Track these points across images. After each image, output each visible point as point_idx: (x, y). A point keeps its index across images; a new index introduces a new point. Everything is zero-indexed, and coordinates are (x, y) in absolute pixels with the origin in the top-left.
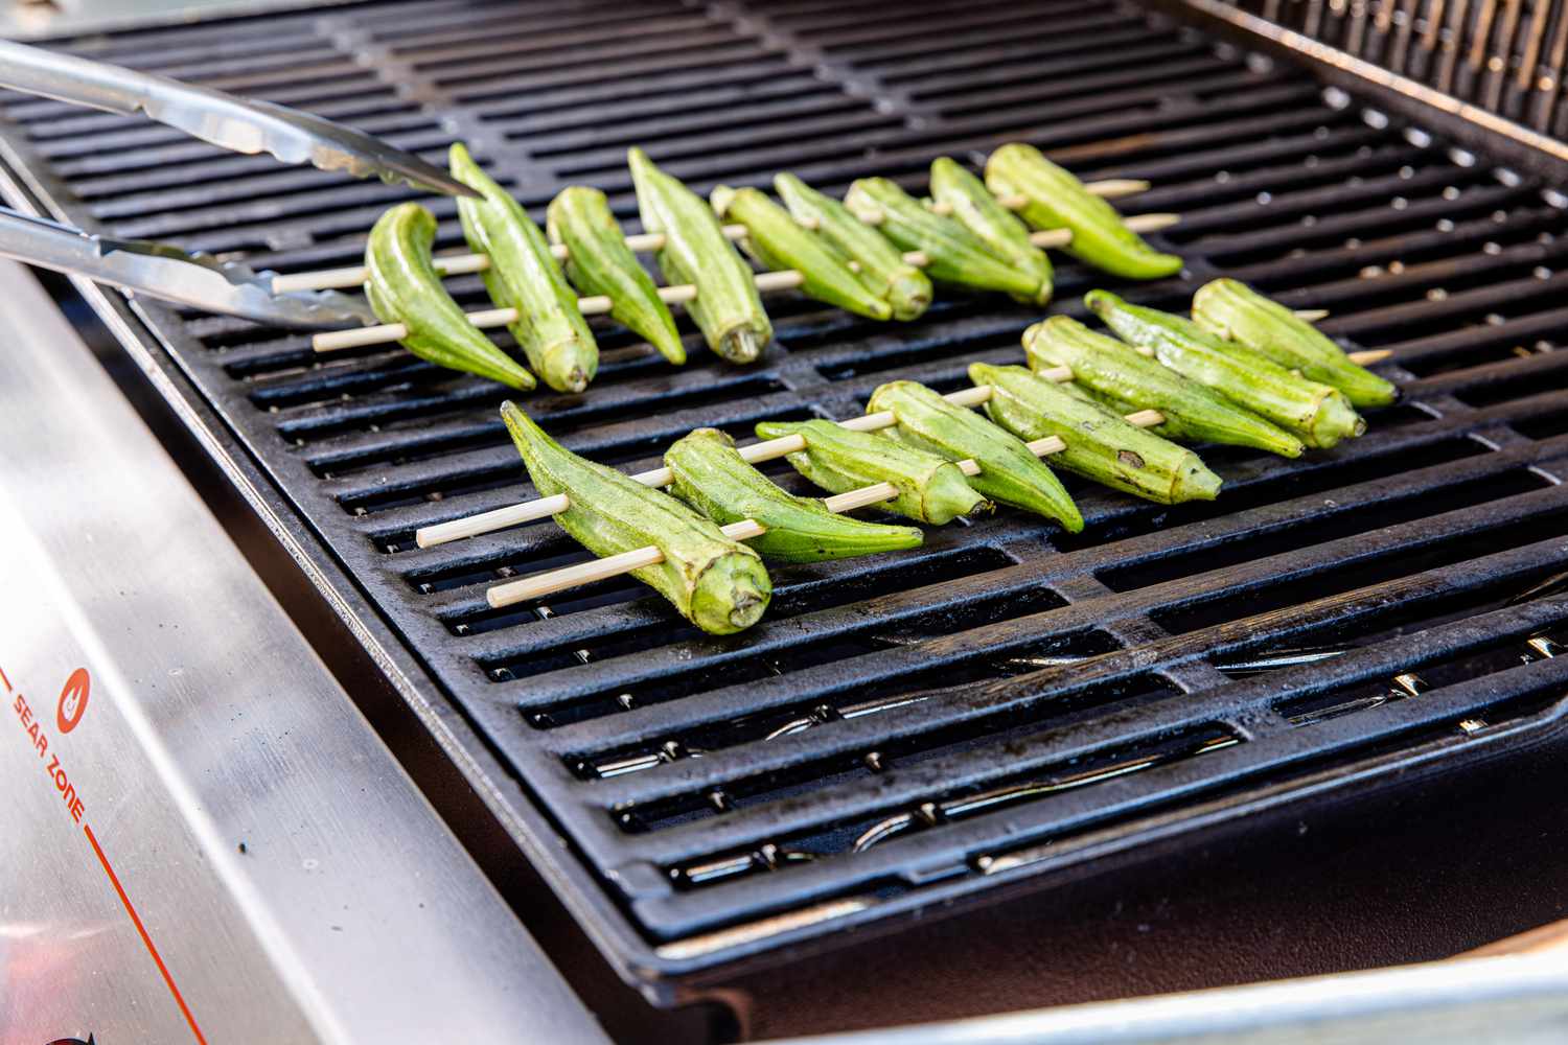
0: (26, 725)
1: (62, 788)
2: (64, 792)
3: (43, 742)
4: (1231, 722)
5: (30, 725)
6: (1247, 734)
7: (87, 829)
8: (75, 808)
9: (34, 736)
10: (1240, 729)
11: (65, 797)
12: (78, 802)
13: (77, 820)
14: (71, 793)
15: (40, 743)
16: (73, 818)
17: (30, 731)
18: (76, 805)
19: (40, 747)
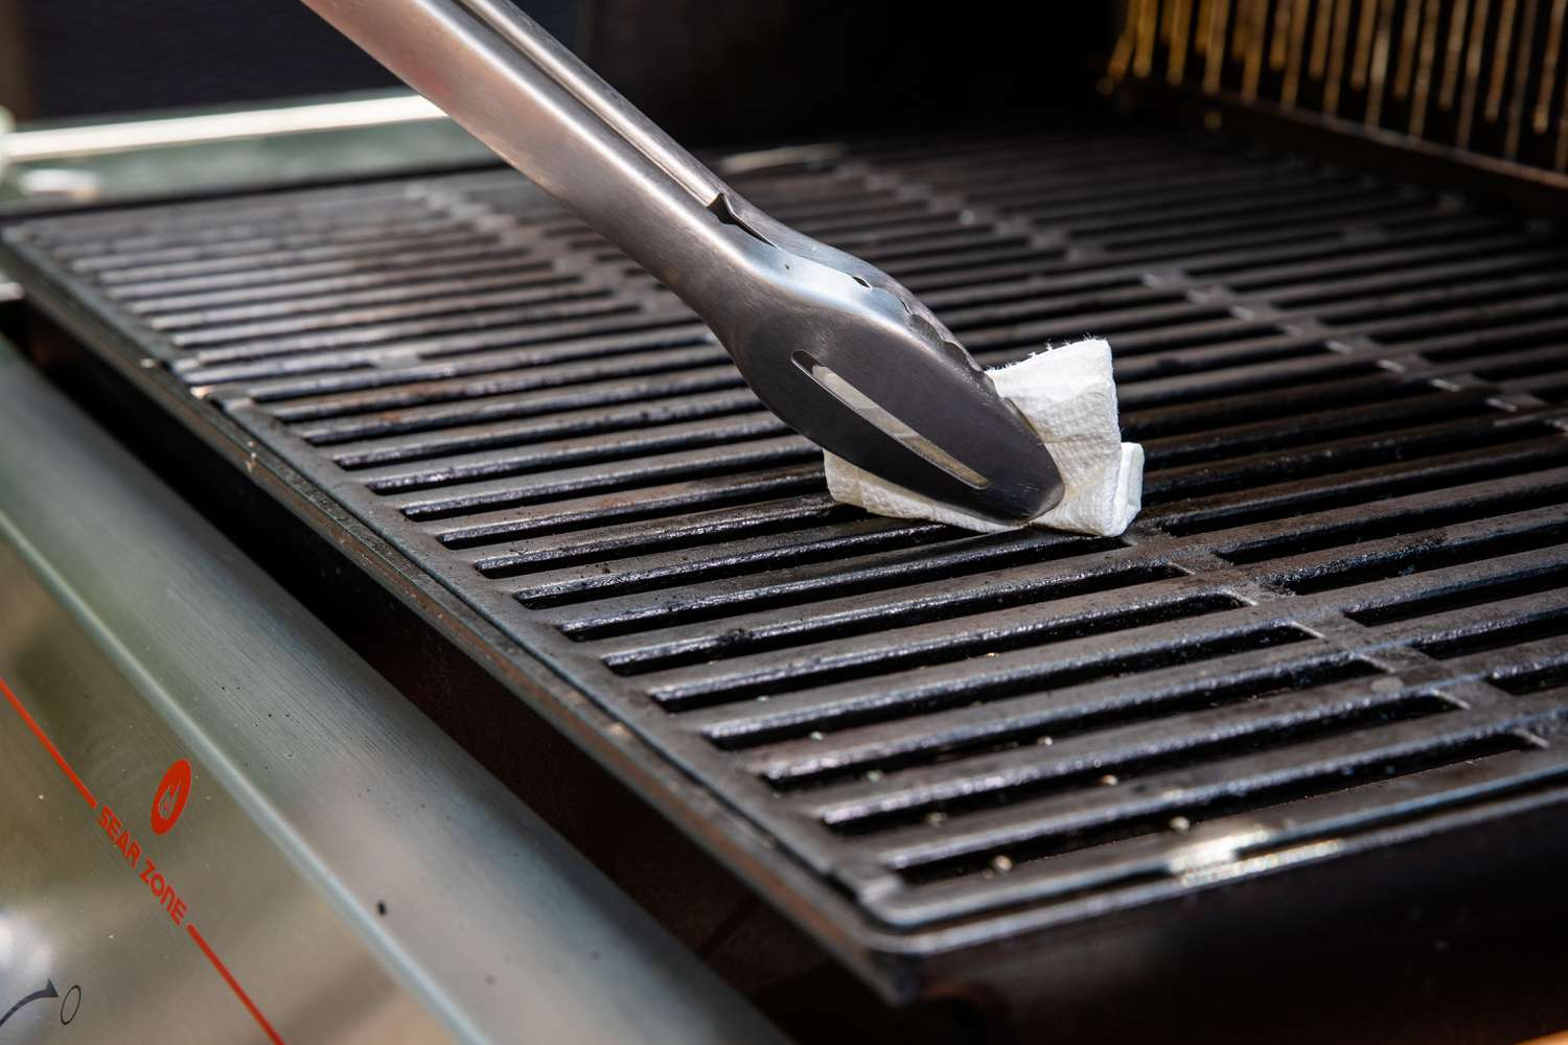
0: (113, 838)
1: (157, 893)
2: (160, 898)
3: (135, 850)
4: (1521, 732)
5: (116, 837)
6: (1542, 742)
7: (191, 929)
8: (176, 909)
9: (123, 847)
10: (1534, 739)
11: (162, 901)
12: (179, 902)
13: (178, 922)
14: (169, 896)
15: (130, 852)
16: (173, 922)
17: (118, 842)
18: (176, 907)
19: (131, 857)
